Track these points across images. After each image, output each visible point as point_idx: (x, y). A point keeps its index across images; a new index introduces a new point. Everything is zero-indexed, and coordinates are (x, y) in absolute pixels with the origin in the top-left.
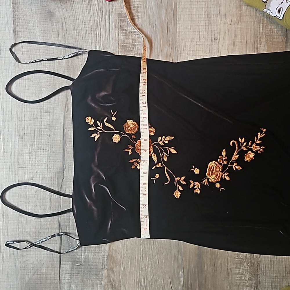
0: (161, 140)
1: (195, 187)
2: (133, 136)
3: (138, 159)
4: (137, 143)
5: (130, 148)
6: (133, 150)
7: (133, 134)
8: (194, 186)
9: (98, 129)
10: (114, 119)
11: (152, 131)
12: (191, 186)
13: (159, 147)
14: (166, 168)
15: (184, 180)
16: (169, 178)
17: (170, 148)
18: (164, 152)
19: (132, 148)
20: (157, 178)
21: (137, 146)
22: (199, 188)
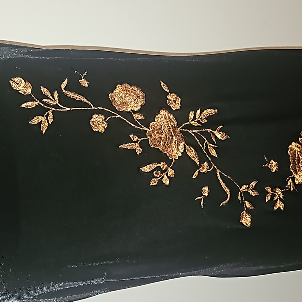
0: (195, 118)
1: (275, 199)
2: (135, 116)
3: (162, 163)
4: (151, 130)
5: (135, 140)
6: (144, 144)
7: (135, 112)
8: (273, 196)
9: (45, 103)
10: (85, 83)
11: (174, 101)
12: (268, 198)
13: (193, 131)
14: (218, 171)
15: (255, 188)
16: (228, 191)
17: (215, 131)
18: (206, 141)
19: (140, 140)
20: (206, 195)
21: (151, 136)
22: (280, 199)
